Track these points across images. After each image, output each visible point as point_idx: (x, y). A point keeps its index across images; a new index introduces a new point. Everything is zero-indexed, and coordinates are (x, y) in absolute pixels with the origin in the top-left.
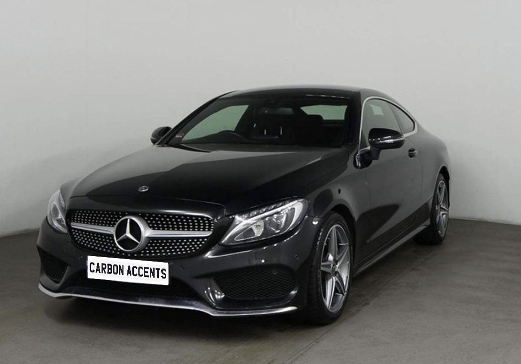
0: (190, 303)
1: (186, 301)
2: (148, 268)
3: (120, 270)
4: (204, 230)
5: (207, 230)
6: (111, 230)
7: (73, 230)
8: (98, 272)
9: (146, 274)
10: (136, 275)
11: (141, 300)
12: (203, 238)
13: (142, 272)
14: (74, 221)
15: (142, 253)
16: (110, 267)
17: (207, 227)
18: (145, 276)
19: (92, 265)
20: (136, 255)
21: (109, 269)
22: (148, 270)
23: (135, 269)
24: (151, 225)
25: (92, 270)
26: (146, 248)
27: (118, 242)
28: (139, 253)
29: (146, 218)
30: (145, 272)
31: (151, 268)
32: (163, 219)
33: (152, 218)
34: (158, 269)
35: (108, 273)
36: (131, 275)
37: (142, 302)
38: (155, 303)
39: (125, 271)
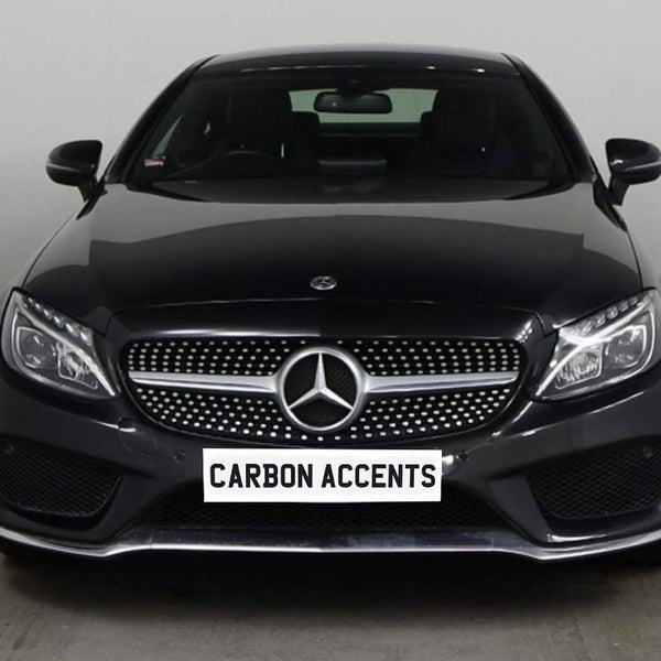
0: (476, 537)
1: (466, 534)
2: (384, 466)
3: (305, 475)
4: (498, 369)
5: (504, 369)
6: (270, 385)
7: (140, 390)
8: (236, 485)
9: (378, 480)
10: (350, 484)
11: (355, 542)
12: (500, 388)
13: (366, 476)
14: (137, 368)
15: (353, 432)
16: (271, 471)
17: (505, 363)
18: (375, 485)
19: (217, 470)
20: (337, 438)
21: (267, 476)
22: (385, 472)
23: (345, 470)
24: (370, 366)
25: (217, 481)
26: (363, 420)
27: (292, 410)
28: (344, 431)
29: (356, 350)
30: (375, 476)
31: (391, 467)
32: (412, 350)
33: (371, 350)
34: (412, 467)
35: (267, 485)
36: (333, 486)
37: (360, 544)
38: (395, 545)
39: (318, 476)
